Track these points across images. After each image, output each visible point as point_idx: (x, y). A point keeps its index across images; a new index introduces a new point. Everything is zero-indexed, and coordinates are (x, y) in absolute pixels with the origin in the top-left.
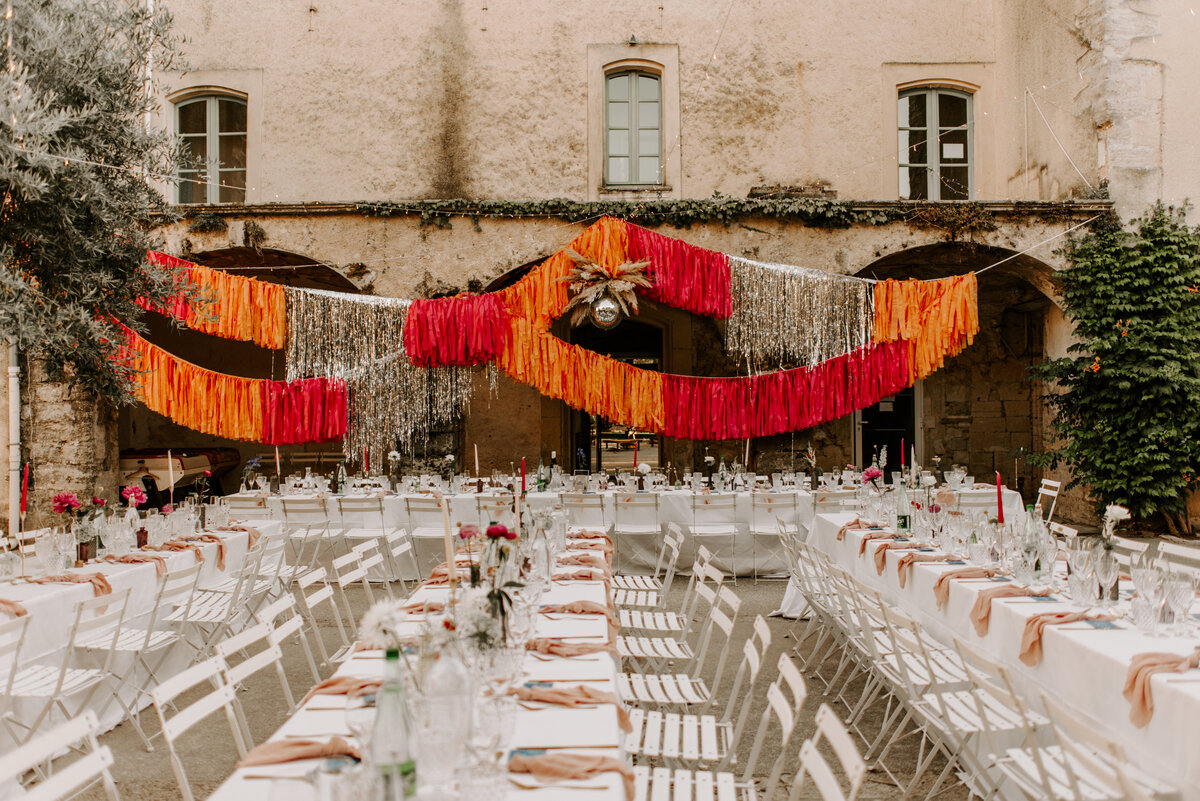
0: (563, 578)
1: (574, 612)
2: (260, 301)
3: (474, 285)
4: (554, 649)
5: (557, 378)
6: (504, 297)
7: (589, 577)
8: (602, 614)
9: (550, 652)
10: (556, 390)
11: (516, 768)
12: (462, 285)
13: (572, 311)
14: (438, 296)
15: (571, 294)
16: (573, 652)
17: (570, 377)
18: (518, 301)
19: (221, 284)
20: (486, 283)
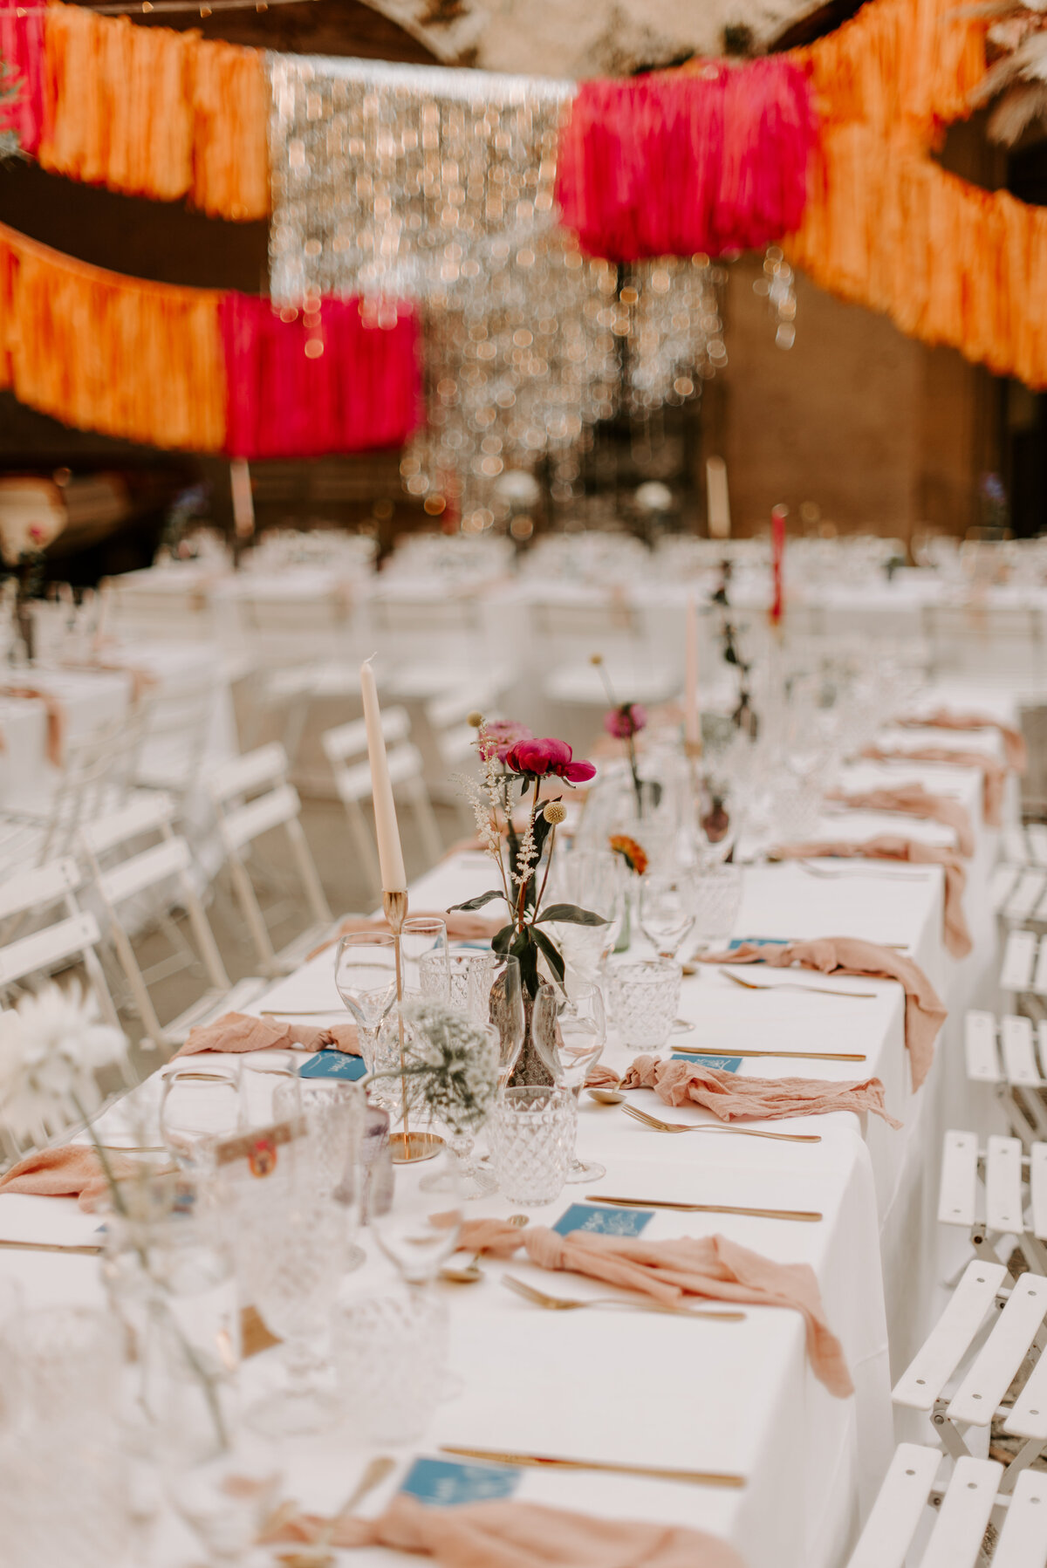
0: (832, 853)
1: (816, 968)
2: (207, 94)
3: (736, 40)
4: (700, 1094)
5: (946, 287)
6: (810, 68)
7: (900, 855)
8: (892, 978)
9: (690, 1102)
10: (942, 321)
11: (390, 1536)
12: (706, 38)
13: (995, 101)
14: (643, 70)
15: (994, 54)
16: (752, 1106)
17: (983, 285)
18: (848, 81)
19: (115, 51)
20: (766, 31)
